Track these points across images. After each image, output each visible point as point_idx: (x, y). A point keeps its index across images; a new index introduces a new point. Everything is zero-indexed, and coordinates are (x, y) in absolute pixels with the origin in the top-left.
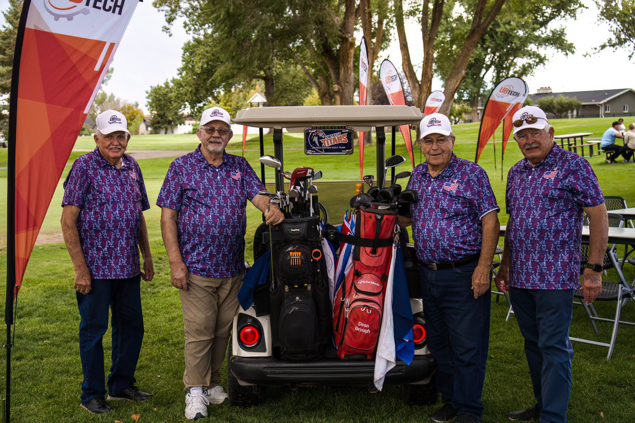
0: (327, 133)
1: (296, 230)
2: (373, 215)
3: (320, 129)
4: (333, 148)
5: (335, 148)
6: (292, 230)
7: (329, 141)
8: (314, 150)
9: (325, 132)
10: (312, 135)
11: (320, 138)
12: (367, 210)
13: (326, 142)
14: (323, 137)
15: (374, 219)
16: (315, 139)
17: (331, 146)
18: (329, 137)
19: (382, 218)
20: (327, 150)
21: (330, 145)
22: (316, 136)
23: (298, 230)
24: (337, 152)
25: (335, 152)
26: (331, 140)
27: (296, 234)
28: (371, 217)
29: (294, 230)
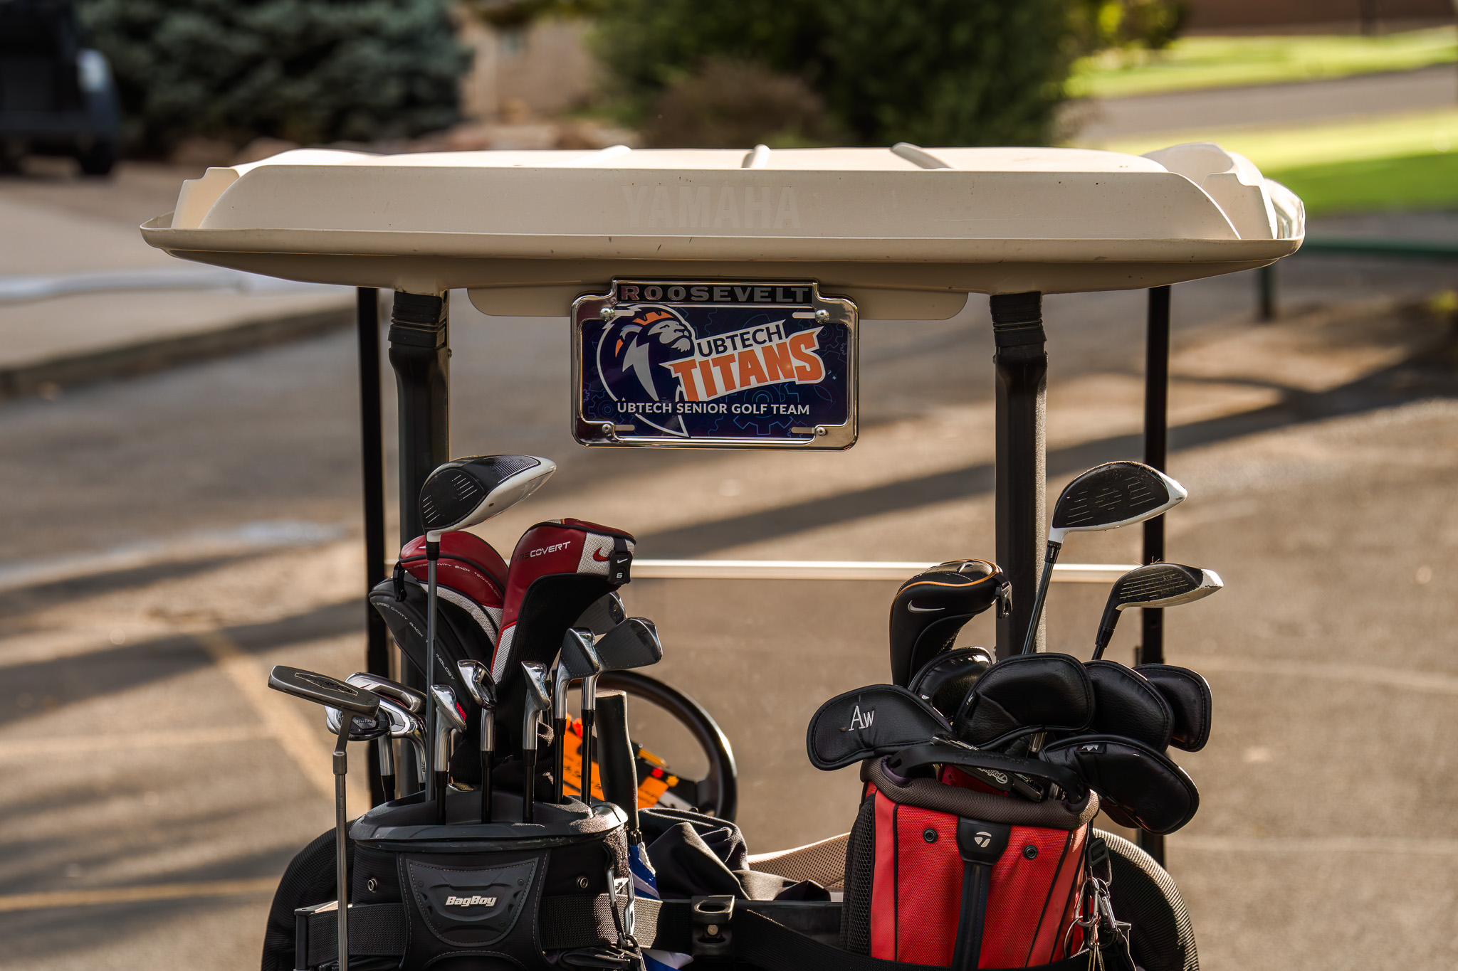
0: (707, 323)
1: (476, 900)
2: (946, 825)
3: (665, 299)
4: (737, 409)
5: (753, 409)
6: (452, 900)
7: (716, 372)
8: (627, 418)
9: (692, 316)
10: (615, 334)
11: (660, 353)
12: (913, 791)
13: (697, 374)
14: (683, 345)
15: (954, 848)
16: (637, 359)
17: (729, 400)
18: (718, 347)
19: (999, 845)
20: (700, 424)
21: (721, 391)
22: (643, 338)
23: (490, 902)
24: (763, 432)
25: (750, 433)
26: (725, 365)
27: (474, 924)
28: (932, 837)
29: (465, 902)
